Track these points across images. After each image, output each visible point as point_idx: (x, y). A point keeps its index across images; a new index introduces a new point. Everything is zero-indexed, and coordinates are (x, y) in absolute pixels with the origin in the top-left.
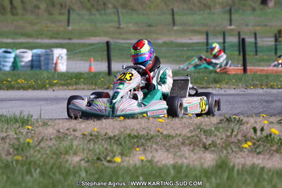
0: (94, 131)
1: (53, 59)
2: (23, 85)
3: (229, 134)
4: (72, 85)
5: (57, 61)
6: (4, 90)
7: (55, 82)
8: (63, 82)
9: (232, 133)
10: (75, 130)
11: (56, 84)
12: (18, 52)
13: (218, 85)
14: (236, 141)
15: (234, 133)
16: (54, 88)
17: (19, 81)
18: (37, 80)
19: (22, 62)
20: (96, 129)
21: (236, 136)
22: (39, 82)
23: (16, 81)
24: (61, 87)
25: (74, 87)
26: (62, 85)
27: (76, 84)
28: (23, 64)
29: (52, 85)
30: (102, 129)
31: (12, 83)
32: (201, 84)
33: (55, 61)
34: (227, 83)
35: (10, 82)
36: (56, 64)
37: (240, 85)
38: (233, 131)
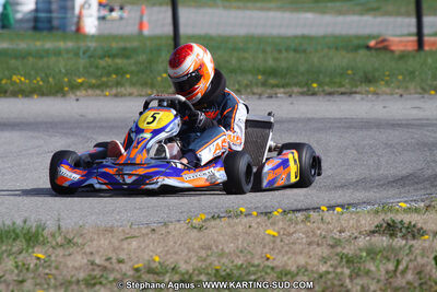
0: (154, 261)
1: (73, 8)
2: (23, 87)
3: (391, 266)
4: (111, 87)
5: (80, 13)
7: (80, 81)
8: (94, 81)
9: (397, 267)
10: (120, 261)
11: (81, 84)
13: (372, 89)
14: (404, 284)
15: (401, 267)
16: (78, 93)
17: (15, 78)
18: (47, 76)
19: (17, 12)
20: (157, 259)
21: (404, 272)
22: (51, 79)
23: (10, 78)
24: (90, 92)
25: (114, 91)
26: (92, 87)
27: (118, 84)
28: (19, 16)
29: (74, 87)
30: (167, 252)
31: (3, 82)
32: (341, 85)
33: (77, 11)
34: (387, 84)
36: (80, 17)
37: (412, 86)
38: (398, 262)
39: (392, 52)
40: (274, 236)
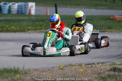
1: (28, 7)
2: (14, 30)
3: (114, 80)
4: (38, 30)
6: (4, 32)
7: (30, 28)
8: (33, 28)
11: (30, 29)
12: (10, 4)
13: (110, 30)
15: (117, 80)
16: (29, 31)
17: (12, 27)
22: (22, 28)
23: (10, 27)
24: (33, 31)
25: (39, 31)
26: (33, 30)
27: (40, 29)
29: (28, 30)
30: (53, 76)
31: (9, 28)
32: (102, 29)
34: (115, 29)
35: (7, 28)
39: (117, 20)
40: (82, 71)
